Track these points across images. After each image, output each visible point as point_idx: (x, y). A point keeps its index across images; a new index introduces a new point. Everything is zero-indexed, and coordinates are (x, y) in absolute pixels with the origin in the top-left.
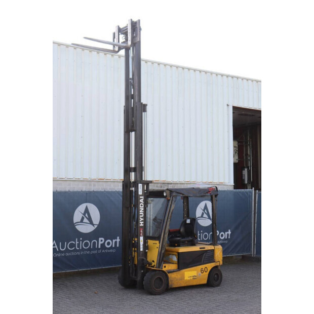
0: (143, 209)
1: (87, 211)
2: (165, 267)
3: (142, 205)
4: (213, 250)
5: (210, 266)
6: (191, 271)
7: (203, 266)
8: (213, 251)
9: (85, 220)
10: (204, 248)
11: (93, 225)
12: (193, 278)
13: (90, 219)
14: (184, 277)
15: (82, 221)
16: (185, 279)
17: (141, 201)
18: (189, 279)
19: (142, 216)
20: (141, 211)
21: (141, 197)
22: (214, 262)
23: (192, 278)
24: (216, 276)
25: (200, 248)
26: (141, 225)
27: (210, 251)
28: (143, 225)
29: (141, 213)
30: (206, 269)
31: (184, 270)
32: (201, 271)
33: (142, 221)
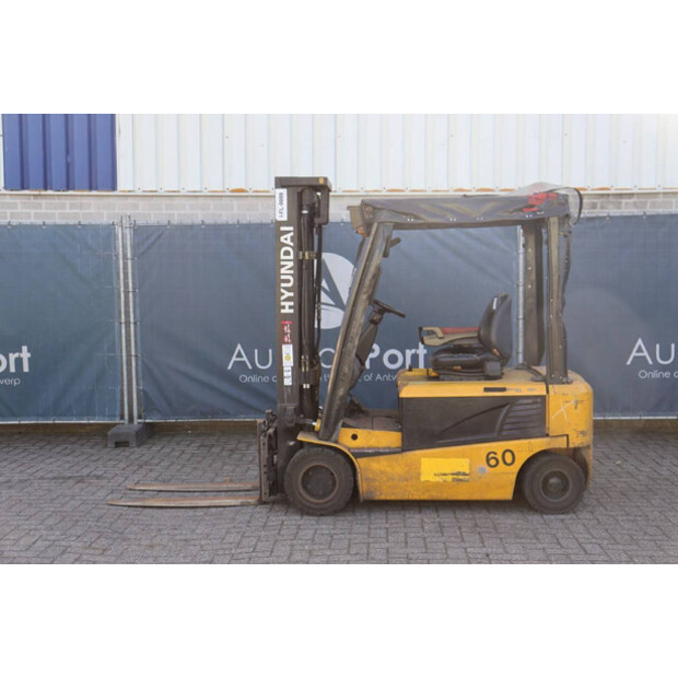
0: (291, 264)
2: (354, 437)
3: (287, 253)
4: (543, 398)
5: (524, 449)
6: (447, 456)
7: (498, 447)
8: (541, 401)
10: (504, 390)
12: (453, 479)
14: (419, 474)
16: (423, 478)
17: (287, 239)
18: (439, 479)
19: (290, 285)
20: (283, 271)
21: (282, 229)
22: (547, 435)
23: (449, 478)
24: (553, 481)
25: (486, 390)
26: (283, 311)
27: (530, 401)
28: (292, 311)
29: (283, 277)
30: (508, 456)
31: (418, 452)
32: (488, 461)
33: (288, 299)
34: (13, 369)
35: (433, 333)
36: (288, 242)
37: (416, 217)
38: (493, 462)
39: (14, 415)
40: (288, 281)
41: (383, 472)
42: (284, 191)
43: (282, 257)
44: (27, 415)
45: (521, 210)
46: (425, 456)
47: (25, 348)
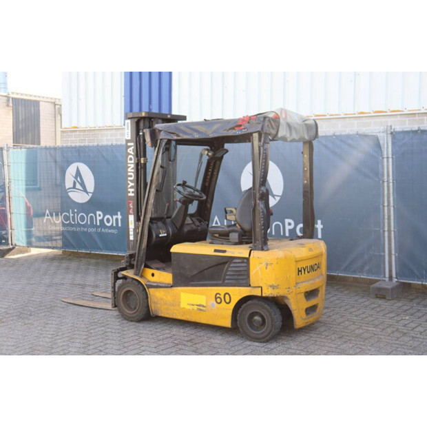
1: (78, 174)
2: (153, 275)
3: (131, 159)
4: (247, 260)
6: (194, 293)
7: (222, 290)
9: (78, 186)
10: (224, 251)
11: (87, 193)
12: (198, 309)
13: (83, 184)
14: (180, 303)
15: (74, 187)
16: (182, 306)
18: (190, 308)
19: (132, 179)
20: (129, 170)
21: (129, 144)
22: (250, 286)
23: (195, 308)
24: (257, 318)
25: (216, 251)
26: (130, 195)
27: (240, 261)
28: (133, 195)
29: (129, 174)
30: (227, 296)
31: (179, 288)
32: (216, 299)
33: (131, 187)
34: (114, 225)
35: (231, 212)
36: (131, 152)
37: (178, 135)
38: (219, 300)
39: (111, 250)
40: (131, 176)
41: (162, 299)
42: (129, 121)
43: (129, 162)
44: (115, 250)
45: (233, 128)
46: (184, 292)
47: (119, 213)
